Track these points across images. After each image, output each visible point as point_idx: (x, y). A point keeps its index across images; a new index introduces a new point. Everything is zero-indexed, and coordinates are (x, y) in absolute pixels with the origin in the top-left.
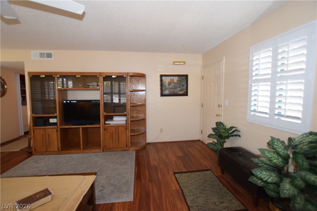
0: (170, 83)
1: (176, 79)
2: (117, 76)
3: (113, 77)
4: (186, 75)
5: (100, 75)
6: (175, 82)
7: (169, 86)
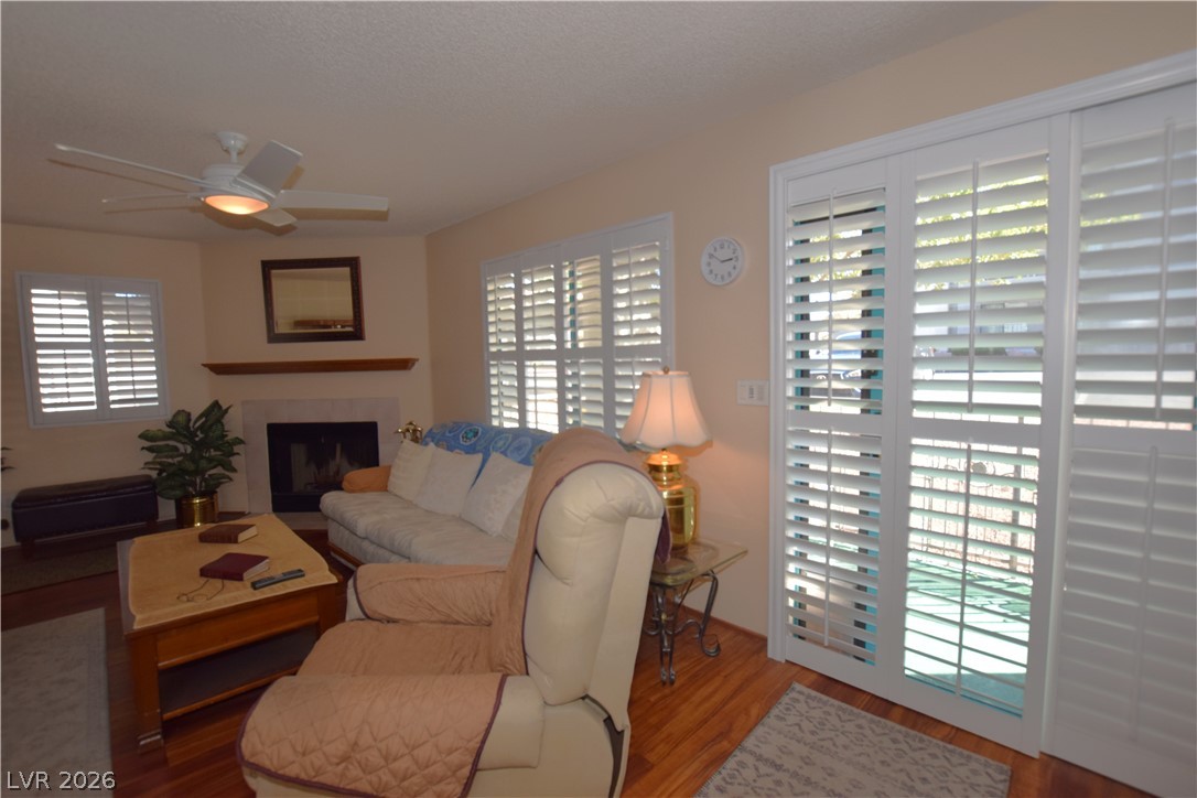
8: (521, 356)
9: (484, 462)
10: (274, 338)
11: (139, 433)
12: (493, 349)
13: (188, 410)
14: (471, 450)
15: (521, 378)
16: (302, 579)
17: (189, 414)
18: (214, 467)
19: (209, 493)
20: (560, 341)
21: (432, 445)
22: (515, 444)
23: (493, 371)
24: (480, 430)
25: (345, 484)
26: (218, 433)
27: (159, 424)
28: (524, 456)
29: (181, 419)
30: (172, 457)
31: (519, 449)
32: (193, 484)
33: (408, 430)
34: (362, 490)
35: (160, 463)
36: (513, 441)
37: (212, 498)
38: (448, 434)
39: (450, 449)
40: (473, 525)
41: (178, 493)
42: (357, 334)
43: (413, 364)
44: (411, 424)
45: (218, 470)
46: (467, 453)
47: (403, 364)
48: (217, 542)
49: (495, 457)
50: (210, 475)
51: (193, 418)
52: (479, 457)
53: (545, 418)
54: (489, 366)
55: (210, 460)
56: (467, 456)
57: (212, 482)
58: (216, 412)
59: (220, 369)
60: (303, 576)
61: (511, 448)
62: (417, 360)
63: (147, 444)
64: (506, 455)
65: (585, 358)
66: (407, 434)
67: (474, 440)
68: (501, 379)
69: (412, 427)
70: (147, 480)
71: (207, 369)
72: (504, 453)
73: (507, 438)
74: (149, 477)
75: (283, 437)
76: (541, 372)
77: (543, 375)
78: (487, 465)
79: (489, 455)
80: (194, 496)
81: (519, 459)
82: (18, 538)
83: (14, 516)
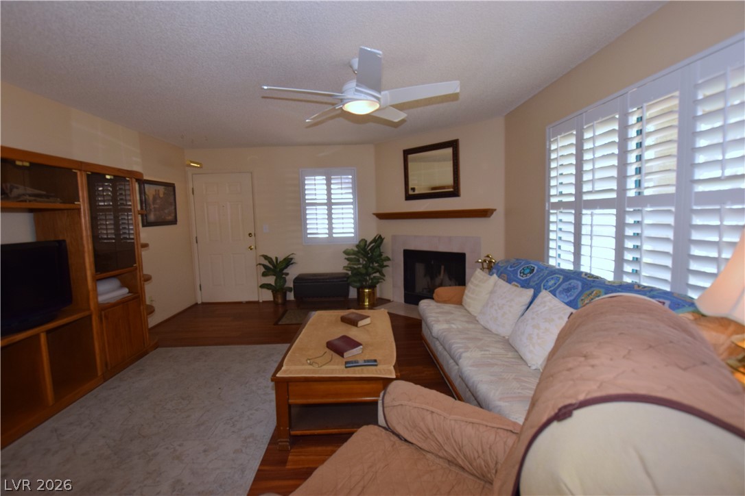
0: (155, 199)
1: (161, 189)
2: (114, 176)
3: (108, 177)
4: (174, 184)
5: (80, 170)
6: (161, 196)
7: (154, 204)
8: (579, 205)
9: (535, 297)
10: (409, 197)
11: (343, 250)
12: (553, 200)
13: (366, 239)
14: (525, 285)
15: (578, 225)
16: (375, 367)
17: (366, 241)
18: (375, 272)
19: (372, 287)
20: (622, 189)
21: (495, 275)
22: (565, 285)
23: (553, 218)
24: (536, 268)
25: (435, 295)
26: (378, 253)
27: (352, 246)
28: (572, 298)
29: (362, 244)
30: (355, 264)
31: (568, 290)
32: (366, 281)
33: (485, 261)
34: (445, 302)
35: (350, 267)
36: (563, 282)
37: (373, 290)
38: (509, 269)
39: (509, 281)
40: (516, 351)
41: (358, 285)
42: (455, 192)
43: (492, 213)
44: (488, 256)
45: (377, 274)
46: (522, 287)
47: (485, 213)
48: (348, 323)
49: (545, 295)
50: (374, 277)
51: (368, 243)
52: (530, 292)
53: (600, 263)
54: (549, 214)
55: (373, 268)
56: (522, 289)
57: (375, 281)
58: (379, 240)
59: (382, 216)
60: (376, 365)
61: (560, 289)
62: (495, 210)
63: (347, 257)
64: (555, 295)
65: (651, 206)
66: (485, 264)
67: (529, 276)
68: (560, 225)
69: (488, 259)
70: (346, 276)
71: (375, 217)
72: (553, 293)
73: (558, 279)
74: (347, 274)
75: (412, 258)
76: (598, 220)
77: (601, 223)
78: (537, 301)
79: (540, 292)
80: (366, 288)
81: (567, 300)
82: (295, 296)
83: (294, 286)
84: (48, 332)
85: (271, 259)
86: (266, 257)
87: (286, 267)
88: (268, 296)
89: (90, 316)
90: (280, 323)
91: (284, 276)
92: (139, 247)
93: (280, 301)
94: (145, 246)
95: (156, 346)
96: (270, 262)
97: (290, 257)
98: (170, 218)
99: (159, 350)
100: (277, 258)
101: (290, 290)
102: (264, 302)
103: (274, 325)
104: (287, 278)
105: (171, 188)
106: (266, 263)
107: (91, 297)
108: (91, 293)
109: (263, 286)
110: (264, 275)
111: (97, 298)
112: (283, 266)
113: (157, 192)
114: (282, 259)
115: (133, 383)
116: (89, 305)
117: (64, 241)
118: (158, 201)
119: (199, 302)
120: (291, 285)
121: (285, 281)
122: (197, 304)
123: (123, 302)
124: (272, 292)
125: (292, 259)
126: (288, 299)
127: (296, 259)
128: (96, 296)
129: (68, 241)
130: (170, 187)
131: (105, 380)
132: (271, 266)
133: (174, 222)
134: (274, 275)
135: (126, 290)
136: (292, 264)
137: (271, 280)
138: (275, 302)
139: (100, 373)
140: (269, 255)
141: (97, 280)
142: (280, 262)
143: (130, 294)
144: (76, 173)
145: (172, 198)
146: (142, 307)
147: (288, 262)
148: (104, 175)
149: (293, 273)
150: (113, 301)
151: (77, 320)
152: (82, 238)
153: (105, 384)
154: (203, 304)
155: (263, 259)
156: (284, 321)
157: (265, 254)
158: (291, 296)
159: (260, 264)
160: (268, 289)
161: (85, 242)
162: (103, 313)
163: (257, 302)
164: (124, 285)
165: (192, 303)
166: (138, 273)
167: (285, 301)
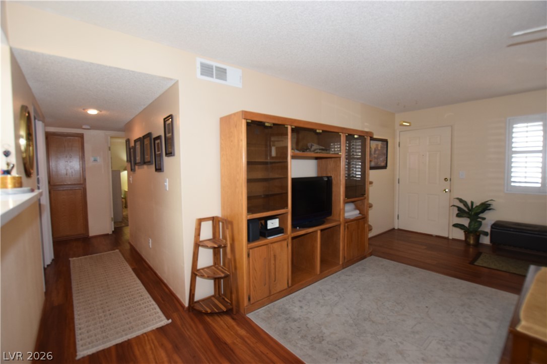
0: (375, 151)
1: (380, 143)
2: (359, 136)
3: (356, 136)
4: (387, 140)
5: (343, 133)
6: (379, 148)
7: (374, 154)
82: (491, 241)
83: (491, 231)
84: (322, 230)
85: (466, 202)
86: (461, 201)
87: (483, 211)
88: (460, 235)
89: (339, 226)
90: (476, 264)
91: (479, 220)
92: (368, 183)
93: (472, 242)
94: (371, 183)
95: (371, 254)
96: (464, 205)
97: (487, 203)
98: (383, 164)
99: (372, 257)
100: (472, 203)
101: (486, 234)
102: (454, 240)
103: (470, 263)
104: (483, 222)
105: (385, 143)
106: (461, 206)
107: (341, 213)
108: (342, 211)
109: (456, 225)
110: (458, 215)
111: (344, 214)
112: (479, 211)
113: (377, 145)
114: (478, 204)
115: (360, 276)
116: (340, 218)
117: (331, 177)
118: (377, 152)
119: (396, 228)
120: (488, 229)
121: (480, 224)
122: (394, 229)
123: (357, 220)
124: (465, 232)
125: (490, 205)
126: (481, 241)
127: (494, 205)
128: (344, 212)
129: (333, 177)
130: (385, 141)
131: (343, 268)
132: (466, 209)
133: (385, 167)
134: (468, 217)
135: (357, 212)
136: (490, 209)
137: (465, 222)
138: (466, 242)
139: (341, 263)
140: (464, 199)
141: (346, 203)
142: (477, 206)
143: (360, 215)
144: (340, 135)
145: (385, 150)
146: (366, 225)
147: (485, 207)
148: (354, 135)
149: (489, 219)
150: (352, 218)
151: (334, 226)
152: (340, 175)
153: (343, 270)
154: (399, 230)
155: (458, 201)
156: (479, 262)
157: (460, 197)
158: (486, 240)
159: (454, 206)
160: (461, 229)
161: (342, 178)
162: (346, 224)
163: (447, 239)
164: (357, 208)
165: (391, 227)
166: (366, 202)
167: (477, 244)
